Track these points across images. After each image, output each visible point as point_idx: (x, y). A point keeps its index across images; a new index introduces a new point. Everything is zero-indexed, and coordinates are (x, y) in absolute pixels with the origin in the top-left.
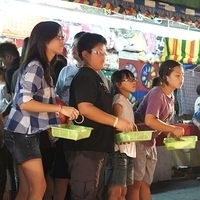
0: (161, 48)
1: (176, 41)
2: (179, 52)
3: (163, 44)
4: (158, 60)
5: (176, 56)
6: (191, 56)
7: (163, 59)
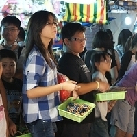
0: (64, 11)
1: (75, 5)
2: (78, 13)
3: (65, 7)
4: (62, 20)
5: (76, 17)
6: (88, 17)
7: (66, 19)
